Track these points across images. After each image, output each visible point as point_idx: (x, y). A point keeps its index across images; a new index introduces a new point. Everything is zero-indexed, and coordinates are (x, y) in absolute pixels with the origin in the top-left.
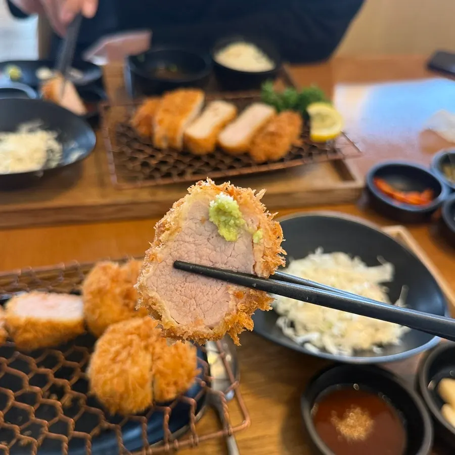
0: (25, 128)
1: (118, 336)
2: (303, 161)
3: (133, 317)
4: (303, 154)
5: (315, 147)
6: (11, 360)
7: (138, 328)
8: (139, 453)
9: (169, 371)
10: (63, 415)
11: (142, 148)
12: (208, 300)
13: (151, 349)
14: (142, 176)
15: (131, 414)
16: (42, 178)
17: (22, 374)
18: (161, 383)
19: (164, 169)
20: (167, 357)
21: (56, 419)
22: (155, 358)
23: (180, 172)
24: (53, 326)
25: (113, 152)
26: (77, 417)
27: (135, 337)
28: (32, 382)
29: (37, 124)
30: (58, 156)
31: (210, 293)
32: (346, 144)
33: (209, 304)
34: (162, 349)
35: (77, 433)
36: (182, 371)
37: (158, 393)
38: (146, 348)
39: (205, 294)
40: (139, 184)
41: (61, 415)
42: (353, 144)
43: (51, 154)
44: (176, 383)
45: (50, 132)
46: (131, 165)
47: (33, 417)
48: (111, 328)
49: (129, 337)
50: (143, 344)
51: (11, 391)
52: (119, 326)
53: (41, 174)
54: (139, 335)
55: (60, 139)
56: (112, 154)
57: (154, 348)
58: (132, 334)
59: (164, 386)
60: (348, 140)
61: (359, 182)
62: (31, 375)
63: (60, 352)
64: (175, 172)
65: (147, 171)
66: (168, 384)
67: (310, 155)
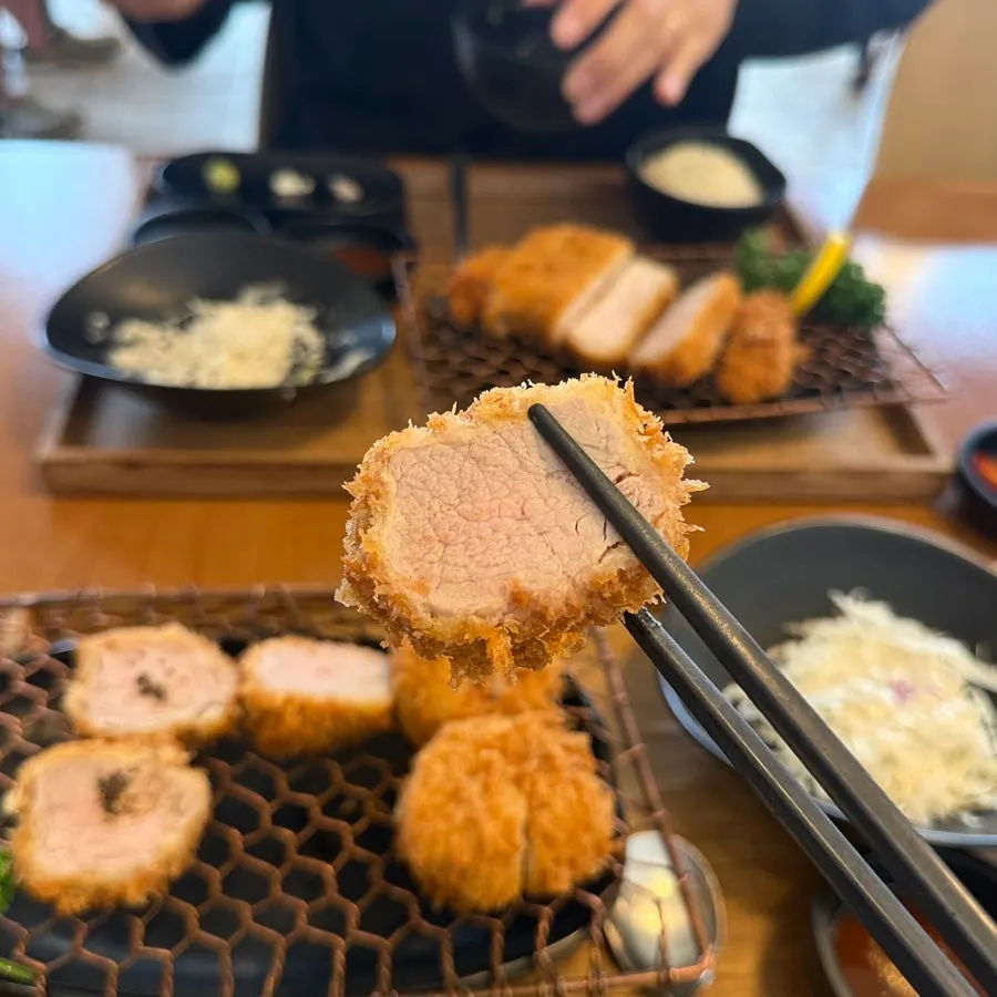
0: (251, 295)
1: (463, 748)
2: (822, 404)
3: (490, 712)
4: (821, 388)
5: (849, 373)
6: (239, 768)
7: (503, 737)
8: (485, 993)
9: (561, 836)
10: (336, 895)
11: (483, 355)
12: (465, 567)
13: (527, 785)
15: (475, 911)
16: (294, 402)
17: (259, 799)
18: (544, 857)
20: (559, 806)
21: (322, 900)
22: (534, 803)
24: (337, 713)
25: (425, 360)
26: (364, 901)
27: (494, 756)
28: (278, 819)
29: (276, 290)
30: (315, 358)
31: (476, 558)
32: (913, 373)
33: (462, 574)
34: (551, 786)
35: (364, 936)
36: (587, 839)
37: (534, 877)
38: (518, 781)
39: (469, 553)
41: (333, 894)
42: (928, 373)
43: (303, 354)
44: (572, 863)
45: (302, 309)
46: (461, 389)
47: (277, 890)
48: (449, 728)
49: (485, 754)
50: (512, 770)
51: (236, 832)
52: (466, 728)
53: (290, 396)
54: (504, 751)
55: (320, 324)
56: (423, 365)
57: (534, 784)
58: (489, 746)
59: (550, 864)
60: (919, 364)
61: (943, 461)
63: (337, 764)
66: (557, 861)
67: (837, 390)
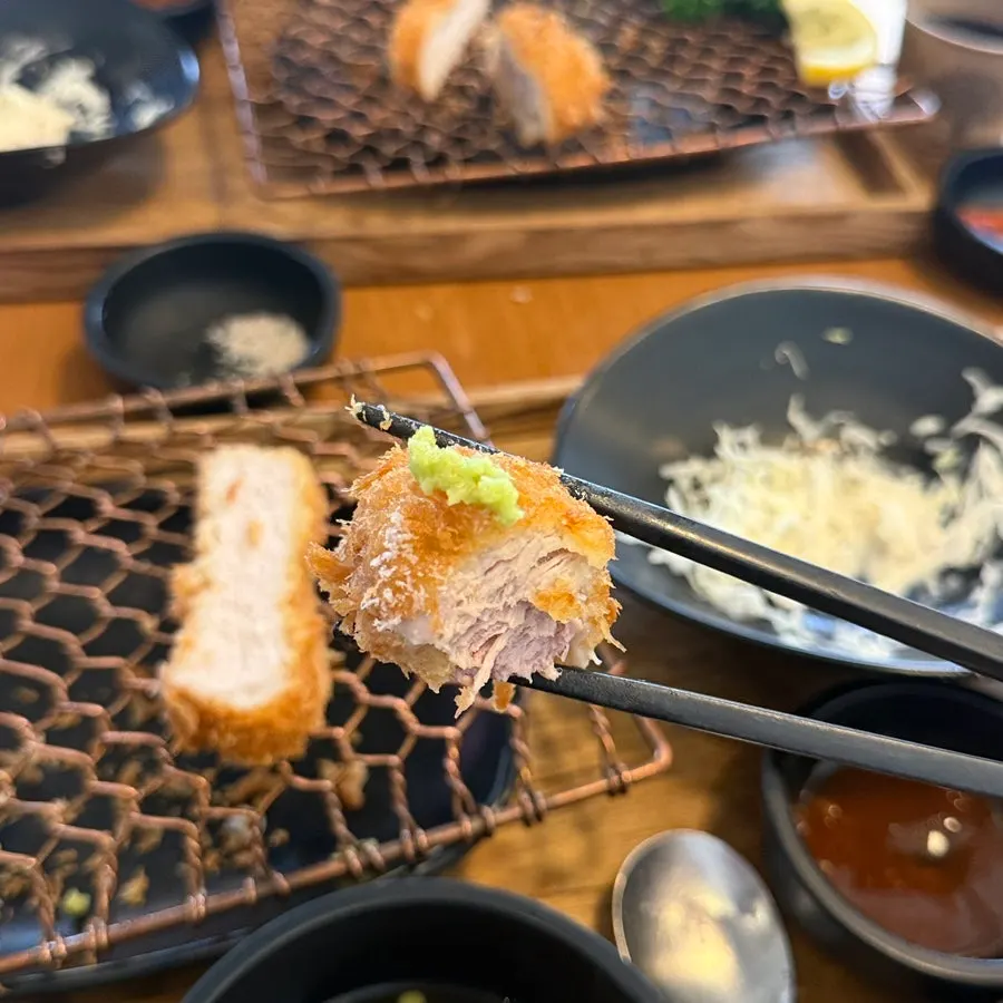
2: (768, 133)
4: (769, 114)
5: (801, 96)
14: (328, 167)
17: (49, 676)
19: (390, 149)
23: (431, 159)
25: (253, 103)
40: (322, 186)
46: (298, 138)
56: (248, 108)
62: (72, 679)
64: (417, 159)
65: (342, 154)
67: (787, 116)
